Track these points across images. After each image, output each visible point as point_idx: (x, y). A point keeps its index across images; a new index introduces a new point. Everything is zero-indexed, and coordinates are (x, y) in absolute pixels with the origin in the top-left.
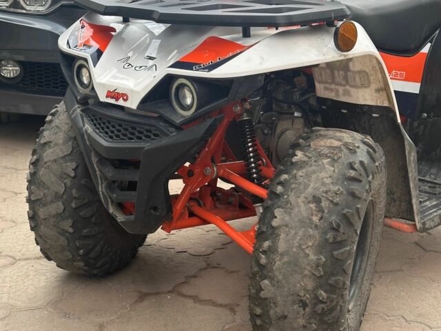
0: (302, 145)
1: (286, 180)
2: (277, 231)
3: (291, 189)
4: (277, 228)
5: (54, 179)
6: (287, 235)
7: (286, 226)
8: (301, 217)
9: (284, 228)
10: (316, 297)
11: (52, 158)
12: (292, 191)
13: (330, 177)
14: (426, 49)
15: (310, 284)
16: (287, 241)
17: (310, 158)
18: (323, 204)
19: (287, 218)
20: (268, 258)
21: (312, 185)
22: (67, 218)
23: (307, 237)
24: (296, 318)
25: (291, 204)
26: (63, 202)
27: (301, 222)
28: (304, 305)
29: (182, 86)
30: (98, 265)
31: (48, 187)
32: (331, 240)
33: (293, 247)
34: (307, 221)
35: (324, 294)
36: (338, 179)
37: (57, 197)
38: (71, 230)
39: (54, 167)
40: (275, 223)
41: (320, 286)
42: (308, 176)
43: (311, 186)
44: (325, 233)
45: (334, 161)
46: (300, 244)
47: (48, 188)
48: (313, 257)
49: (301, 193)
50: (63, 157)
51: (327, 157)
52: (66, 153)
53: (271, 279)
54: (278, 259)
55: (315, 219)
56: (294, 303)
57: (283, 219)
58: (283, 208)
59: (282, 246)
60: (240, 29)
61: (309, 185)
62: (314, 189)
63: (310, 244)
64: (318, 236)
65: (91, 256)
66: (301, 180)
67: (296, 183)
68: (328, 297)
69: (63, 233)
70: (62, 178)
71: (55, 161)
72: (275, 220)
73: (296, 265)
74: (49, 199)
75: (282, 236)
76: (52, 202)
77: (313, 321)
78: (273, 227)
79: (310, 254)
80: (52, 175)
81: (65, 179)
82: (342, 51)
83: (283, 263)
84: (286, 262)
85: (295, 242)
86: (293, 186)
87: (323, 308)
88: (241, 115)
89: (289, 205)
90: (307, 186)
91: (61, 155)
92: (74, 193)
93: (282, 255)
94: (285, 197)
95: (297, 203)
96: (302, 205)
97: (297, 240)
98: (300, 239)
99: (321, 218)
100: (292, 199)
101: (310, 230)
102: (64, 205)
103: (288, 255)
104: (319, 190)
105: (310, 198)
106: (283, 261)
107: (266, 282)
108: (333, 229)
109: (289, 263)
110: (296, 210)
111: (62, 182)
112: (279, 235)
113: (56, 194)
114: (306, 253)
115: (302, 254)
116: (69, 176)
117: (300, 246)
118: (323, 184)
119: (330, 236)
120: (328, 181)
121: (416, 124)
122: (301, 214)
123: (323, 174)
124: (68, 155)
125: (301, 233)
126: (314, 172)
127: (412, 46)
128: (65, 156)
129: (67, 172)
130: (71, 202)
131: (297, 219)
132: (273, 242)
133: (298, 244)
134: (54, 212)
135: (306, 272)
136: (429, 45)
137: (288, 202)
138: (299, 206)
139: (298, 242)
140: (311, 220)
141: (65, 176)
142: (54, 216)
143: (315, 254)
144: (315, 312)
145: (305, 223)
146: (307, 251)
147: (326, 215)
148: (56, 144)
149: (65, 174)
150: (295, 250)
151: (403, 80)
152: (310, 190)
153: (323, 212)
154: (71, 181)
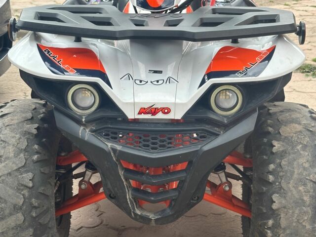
0: (272, 133)
1: (273, 169)
2: (277, 212)
3: (280, 177)
4: (277, 210)
5: (11, 192)
6: (286, 214)
7: (285, 207)
8: (295, 199)
9: (283, 209)
11: (6, 172)
12: (282, 179)
13: (308, 161)
16: (287, 219)
19: (284, 202)
20: (272, 232)
21: (296, 171)
22: (27, 228)
23: (302, 213)
25: (284, 189)
26: (22, 213)
27: (295, 203)
31: (5, 200)
33: (292, 223)
34: (300, 201)
36: (313, 162)
37: (16, 208)
39: (10, 180)
40: (274, 206)
42: (290, 163)
43: (296, 173)
45: (305, 145)
46: (298, 220)
47: (5, 202)
48: (309, 227)
49: (290, 180)
50: (18, 170)
51: (299, 143)
52: (20, 166)
54: (281, 232)
55: (306, 199)
57: (281, 203)
58: (277, 194)
59: (283, 223)
61: (294, 172)
62: (299, 174)
63: (306, 218)
64: (310, 211)
66: (286, 168)
67: (283, 172)
70: (19, 189)
71: (10, 174)
72: (274, 204)
73: (297, 235)
74: (7, 212)
75: (282, 215)
76: (11, 214)
78: (273, 209)
79: (307, 225)
80: (8, 188)
81: (22, 190)
83: (286, 235)
84: (289, 233)
85: (294, 218)
86: (281, 174)
89: (282, 191)
90: (292, 173)
91: (15, 168)
92: (34, 202)
93: (284, 229)
94: (277, 184)
95: (289, 188)
96: (293, 189)
97: (295, 217)
98: (297, 216)
100: (284, 185)
101: (304, 208)
102: (24, 216)
103: (289, 228)
104: (303, 174)
106: (285, 234)
109: (291, 234)
110: (290, 194)
111: (20, 193)
112: (279, 215)
113: (15, 206)
114: (303, 225)
115: (300, 227)
116: (27, 187)
118: (304, 169)
120: (307, 165)
122: (294, 196)
123: (301, 161)
124: (22, 167)
125: (297, 211)
126: (294, 160)
128: (19, 168)
129: (24, 183)
130: (31, 212)
131: (292, 201)
132: (274, 220)
133: (296, 220)
134: (13, 224)
137: (281, 188)
138: (291, 191)
139: (296, 218)
140: (303, 200)
141: (22, 188)
142: (13, 228)
143: (310, 225)
145: (299, 203)
146: (304, 224)
148: (7, 158)
149: (22, 185)
150: (294, 224)
152: (295, 176)
154: (29, 192)
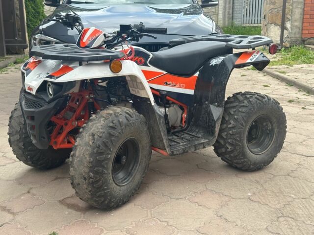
0: (97, 112)
1: (85, 126)
4: (76, 146)
5: (16, 124)
6: (80, 149)
8: (86, 142)
9: (79, 146)
10: (89, 176)
12: (85, 131)
13: (101, 126)
14: (197, 74)
15: (87, 170)
16: (79, 152)
17: (97, 117)
18: (95, 137)
19: (81, 142)
20: (72, 159)
21: (93, 129)
22: (21, 142)
23: (87, 150)
24: (83, 185)
27: (85, 144)
28: (85, 179)
29: (49, 85)
30: (39, 163)
32: (95, 152)
33: (81, 154)
35: (92, 174)
36: (105, 127)
38: (23, 147)
39: (17, 119)
41: (91, 171)
42: (93, 125)
44: (94, 149)
45: (106, 119)
47: (14, 129)
48: (88, 159)
49: (88, 132)
51: (104, 117)
53: (74, 167)
54: (76, 159)
55: (91, 143)
56: (81, 178)
57: (79, 143)
58: (80, 138)
59: (77, 154)
60: (78, 62)
63: (87, 153)
64: (91, 150)
65: (34, 159)
66: (90, 126)
67: (88, 128)
68: (94, 176)
69: (20, 148)
70: (19, 124)
71: (17, 117)
72: (76, 143)
73: (82, 162)
75: (78, 149)
76: (15, 134)
77: (89, 186)
79: (87, 157)
82: (115, 73)
83: (77, 161)
86: (86, 129)
87: (92, 181)
88: (89, 100)
89: (83, 137)
90: (91, 129)
93: (77, 157)
94: (82, 133)
95: (86, 136)
97: (83, 151)
99: (93, 143)
101: (88, 147)
102: (20, 136)
103: (79, 157)
104: (95, 131)
105: (91, 134)
107: (72, 169)
108: (98, 147)
109: (79, 161)
111: (19, 126)
113: (17, 131)
116: (22, 124)
117: (83, 154)
118: (98, 129)
119: (95, 150)
121: (192, 109)
122: (86, 140)
123: (99, 124)
125: (84, 148)
126: (96, 123)
127: (189, 73)
130: (23, 135)
131: (84, 142)
132: (75, 152)
134: (16, 139)
135: (85, 165)
136: (198, 73)
137: (83, 135)
140: (89, 143)
142: (16, 141)
143: (90, 157)
144: (89, 182)
145: (87, 144)
147: (95, 141)
151: (185, 88)
152: (92, 131)
153: (94, 140)
154: (23, 126)
